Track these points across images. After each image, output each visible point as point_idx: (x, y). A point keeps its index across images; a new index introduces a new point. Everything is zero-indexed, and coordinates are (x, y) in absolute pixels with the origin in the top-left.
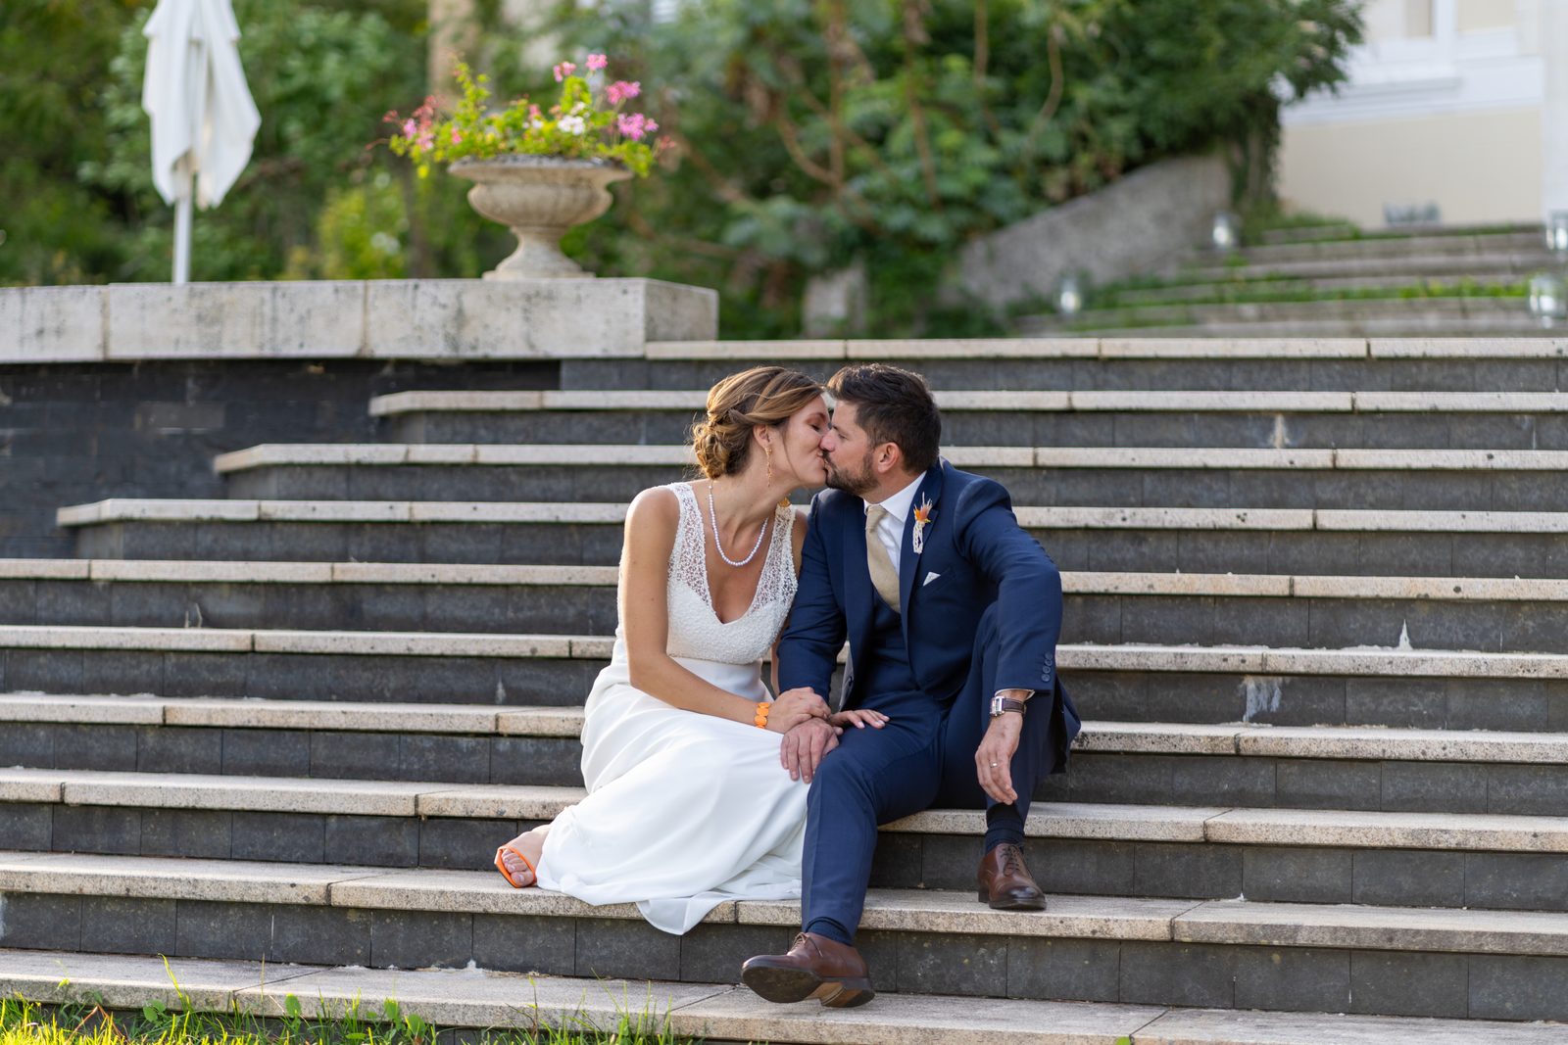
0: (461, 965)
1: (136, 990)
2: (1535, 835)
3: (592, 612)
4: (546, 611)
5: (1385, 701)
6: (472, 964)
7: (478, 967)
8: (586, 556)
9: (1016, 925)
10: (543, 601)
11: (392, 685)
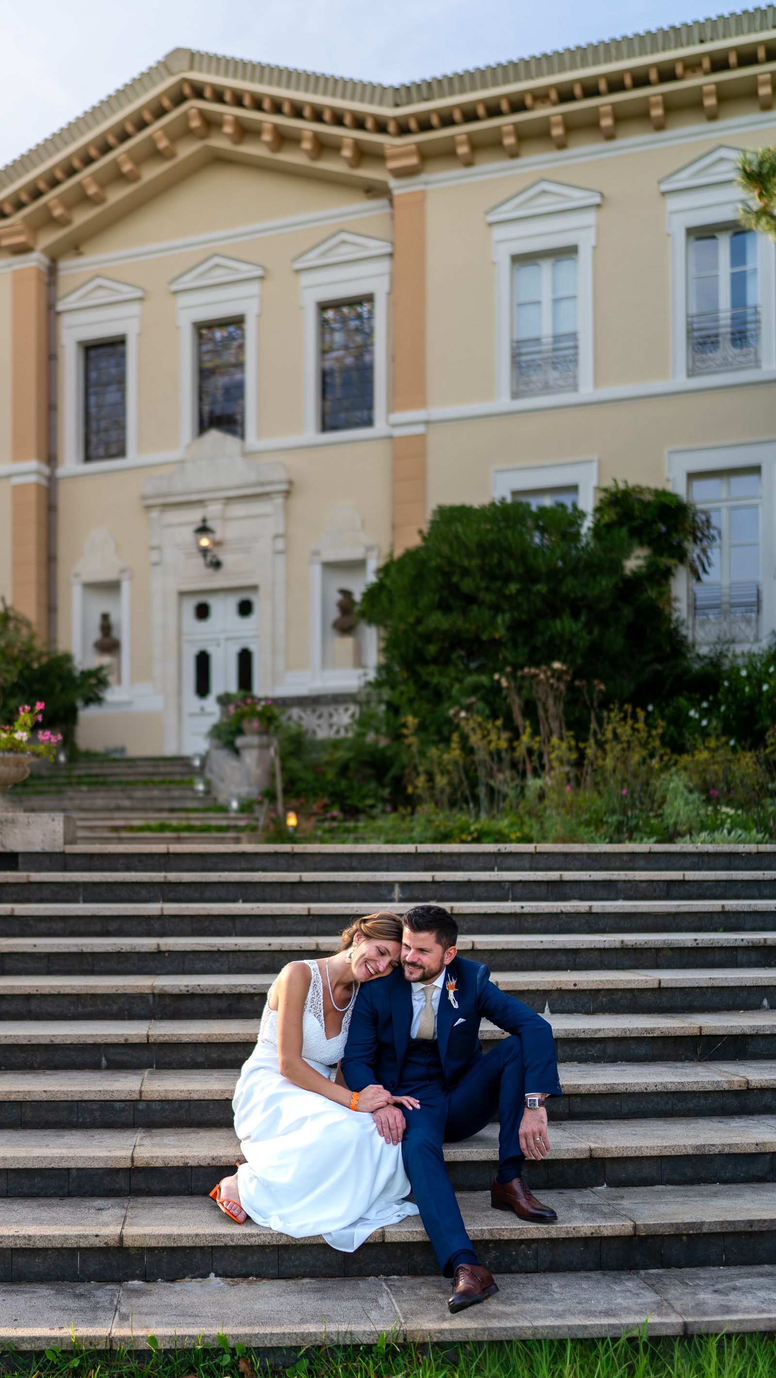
0: (205, 1276)
1: (38, 1339)
2: (757, 1144)
3: (127, 1007)
4: (100, 1007)
5: (577, 1050)
6: (212, 1275)
7: (216, 1276)
8: (96, 969)
9: (548, 1233)
10: (98, 1002)
11: (38, 1060)
